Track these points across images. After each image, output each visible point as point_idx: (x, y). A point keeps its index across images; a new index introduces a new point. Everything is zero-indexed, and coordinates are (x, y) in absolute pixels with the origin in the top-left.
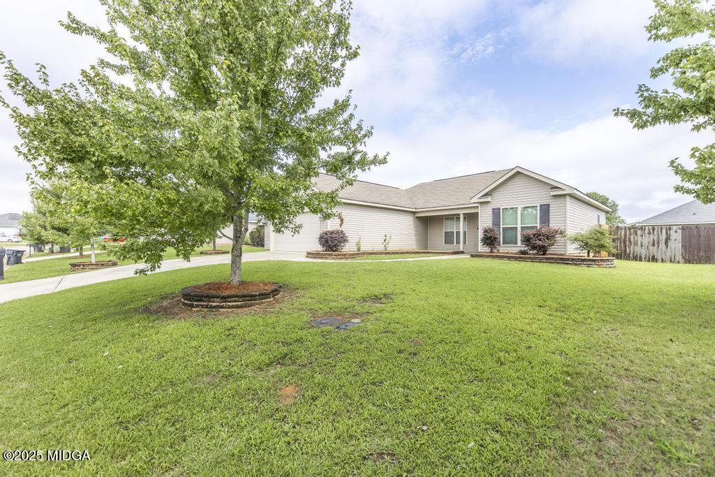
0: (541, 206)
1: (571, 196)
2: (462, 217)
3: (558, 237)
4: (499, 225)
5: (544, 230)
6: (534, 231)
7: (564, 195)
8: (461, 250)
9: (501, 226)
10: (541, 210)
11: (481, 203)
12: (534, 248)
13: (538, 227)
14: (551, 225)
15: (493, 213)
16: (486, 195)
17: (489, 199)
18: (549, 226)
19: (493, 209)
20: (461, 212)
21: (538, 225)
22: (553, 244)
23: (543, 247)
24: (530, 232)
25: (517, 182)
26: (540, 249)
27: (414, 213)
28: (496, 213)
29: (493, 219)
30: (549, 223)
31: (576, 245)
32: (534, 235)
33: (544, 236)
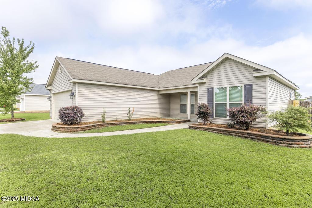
0: (245, 86)
1: (271, 77)
2: (189, 94)
3: (260, 114)
4: (213, 101)
5: (246, 108)
6: (238, 108)
7: (264, 77)
8: (189, 119)
9: (214, 103)
10: (245, 89)
11: (199, 84)
12: (238, 123)
13: (243, 104)
14: (253, 102)
15: (208, 92)
16: (203, 77)
17: (205, 80)
18: (251, 103)
19: (208, 89)
20: (188, 91)
21: (243, 102)
22: (254, 121)
23: (246, 123)
24: (236, 108)
25: (227, 66)
26: (243, 124)
27: (158, 91)
28: (210, 91)
29: (208, 96)
30: (251, 100)
31: (276, 123)
32: (238, 112)
33: (246, 113)
